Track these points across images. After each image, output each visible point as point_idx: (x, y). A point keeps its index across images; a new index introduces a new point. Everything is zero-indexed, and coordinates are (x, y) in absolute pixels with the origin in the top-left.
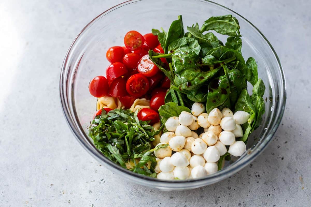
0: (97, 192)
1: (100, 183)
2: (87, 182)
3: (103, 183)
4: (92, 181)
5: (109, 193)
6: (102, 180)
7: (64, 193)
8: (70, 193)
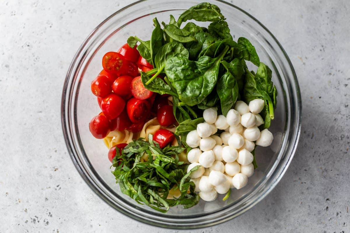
0: (53, 199)
1: (56, 189)
2: (42, 189)
3: (59, 190)
4: (48, 187)
5: (66, 200)
6: (58, 186)
7: (20, 202)
8: (26, 201)
